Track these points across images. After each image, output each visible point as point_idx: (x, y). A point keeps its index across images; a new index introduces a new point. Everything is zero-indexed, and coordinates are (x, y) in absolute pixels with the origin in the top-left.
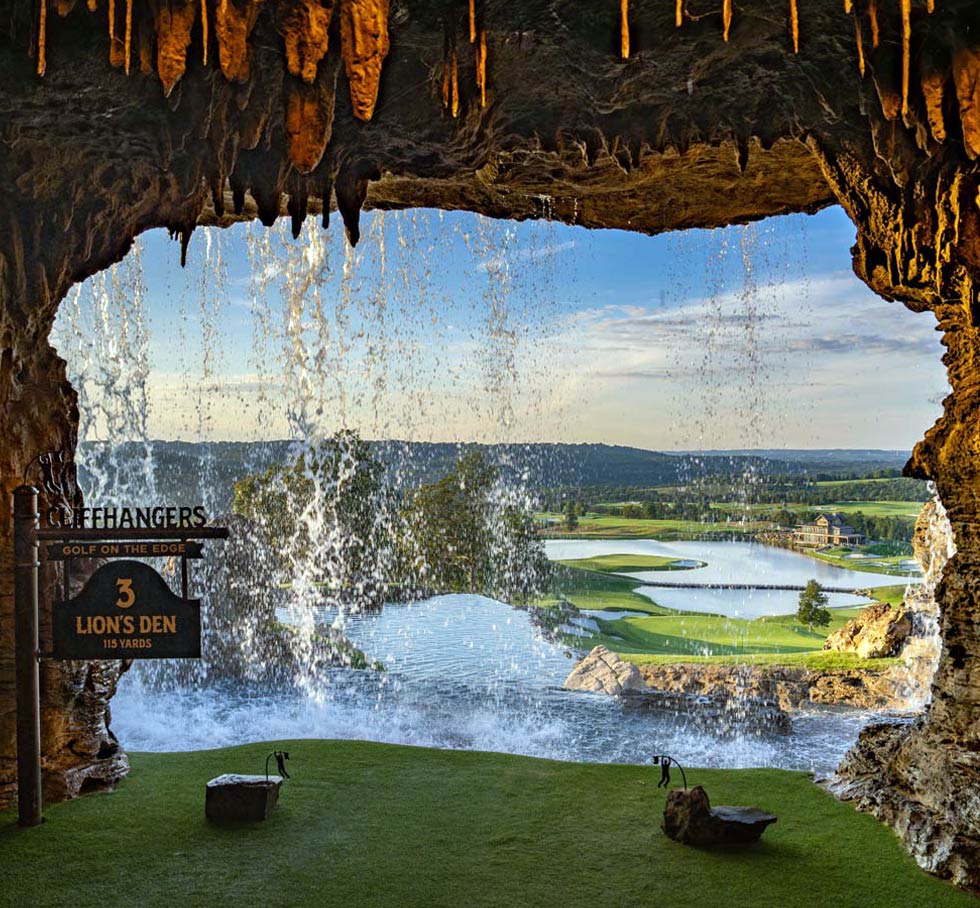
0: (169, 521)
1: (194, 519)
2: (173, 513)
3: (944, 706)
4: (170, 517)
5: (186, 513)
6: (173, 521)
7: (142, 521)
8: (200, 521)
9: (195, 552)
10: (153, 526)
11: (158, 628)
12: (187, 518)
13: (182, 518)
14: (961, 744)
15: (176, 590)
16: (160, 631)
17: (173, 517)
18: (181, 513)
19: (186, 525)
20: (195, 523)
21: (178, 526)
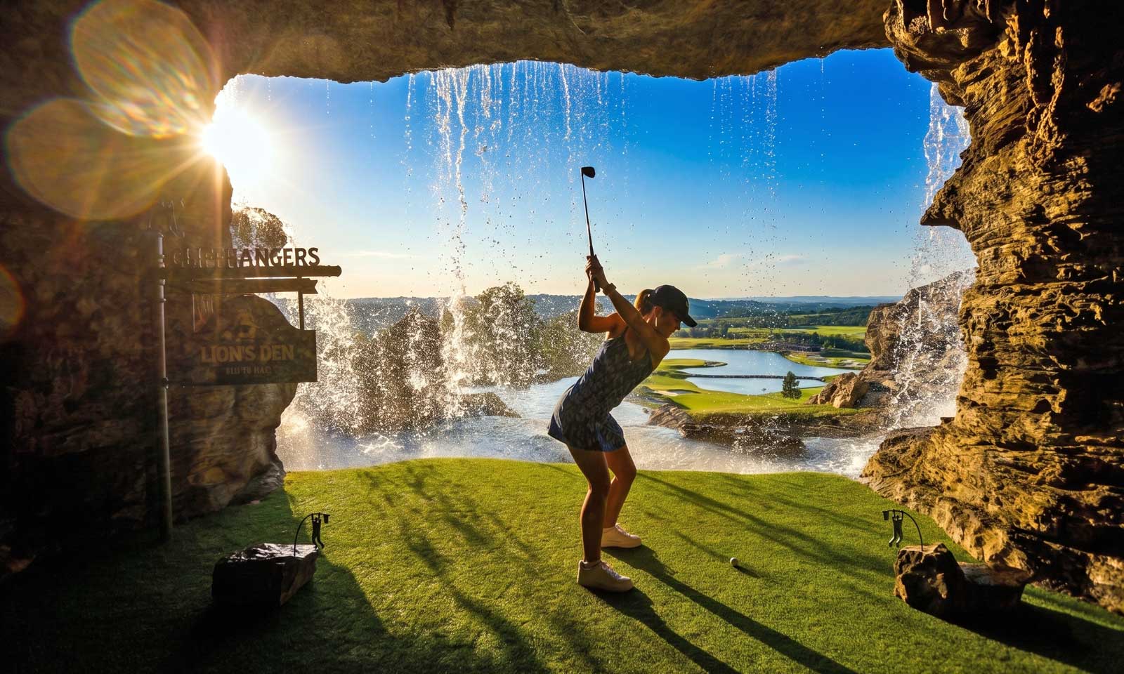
0: (285, 261)
1: (308, 259)
2: (288, 254)
3: (975, 414)
4: (286, 257)
5: (301, 254)
6: (289, 261)
7: (260, 261)
8: (314, 261)
9: (310, 288)
10: (271, 265)
11: (278, 356)
12: (302, 258)
13: (298, 258)
14: (999, 444)
15: (293, 321)
16: (279, 358)
17: (290, 257)
18: (297, 254)
19: (301, 263)
20: (310, 262)
21: (294, 265)
